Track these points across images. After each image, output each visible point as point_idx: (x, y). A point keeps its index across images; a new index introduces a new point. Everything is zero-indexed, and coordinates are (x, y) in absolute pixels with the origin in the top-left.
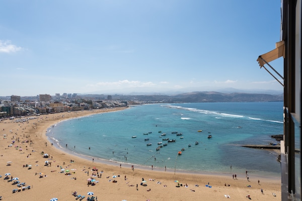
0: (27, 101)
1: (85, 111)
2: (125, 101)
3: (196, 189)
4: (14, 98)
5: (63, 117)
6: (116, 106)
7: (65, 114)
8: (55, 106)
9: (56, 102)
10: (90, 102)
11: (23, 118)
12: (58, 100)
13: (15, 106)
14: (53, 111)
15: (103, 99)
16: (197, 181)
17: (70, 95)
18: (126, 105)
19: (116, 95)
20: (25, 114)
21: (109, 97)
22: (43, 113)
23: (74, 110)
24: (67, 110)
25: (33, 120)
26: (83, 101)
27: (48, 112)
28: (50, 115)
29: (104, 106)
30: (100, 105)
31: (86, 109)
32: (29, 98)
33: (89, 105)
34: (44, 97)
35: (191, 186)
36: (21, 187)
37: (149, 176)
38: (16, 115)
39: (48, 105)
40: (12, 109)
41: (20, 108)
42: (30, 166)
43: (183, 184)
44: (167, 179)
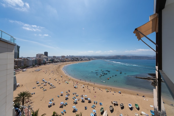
0: (58, 58)
1: (76, 62)
2: (89, 58)
3: (114, 93)
4: (54, 57)
5: (68, 64)
6: (86, 60)
7: (69, 62)
8: (66, 60)
9: (67, 58)
10: (77, 59)
11: (56, 63)
12: (67, 57)
13: (54, 59)
14: (65, 61)
15: (82, 57)
16: (115, 90)
17: (71, 56)
18: (90, 60)
19: (86, 56)
20: (57, 62)
21: (84, 57)
22: (62, 62)
23: (72, 61)
24: (70, 61)
25: (59, 64)
26: (75, 58)
27: (64, 61)
28: (64, 62)
29: (82, 60)
30: (81, 60)
31: (76, 61)
32: (59, 57)
33: (77, 60)
34: (63, 57)
35: (112, 92)
36: (52, 87)
37: (96, 87)
38: (54, 62)
39: (64, 59)
40: (53, 60)
41: (56, 60)
42: (56, 80)
43: (109, 91)
44: (103, 88)
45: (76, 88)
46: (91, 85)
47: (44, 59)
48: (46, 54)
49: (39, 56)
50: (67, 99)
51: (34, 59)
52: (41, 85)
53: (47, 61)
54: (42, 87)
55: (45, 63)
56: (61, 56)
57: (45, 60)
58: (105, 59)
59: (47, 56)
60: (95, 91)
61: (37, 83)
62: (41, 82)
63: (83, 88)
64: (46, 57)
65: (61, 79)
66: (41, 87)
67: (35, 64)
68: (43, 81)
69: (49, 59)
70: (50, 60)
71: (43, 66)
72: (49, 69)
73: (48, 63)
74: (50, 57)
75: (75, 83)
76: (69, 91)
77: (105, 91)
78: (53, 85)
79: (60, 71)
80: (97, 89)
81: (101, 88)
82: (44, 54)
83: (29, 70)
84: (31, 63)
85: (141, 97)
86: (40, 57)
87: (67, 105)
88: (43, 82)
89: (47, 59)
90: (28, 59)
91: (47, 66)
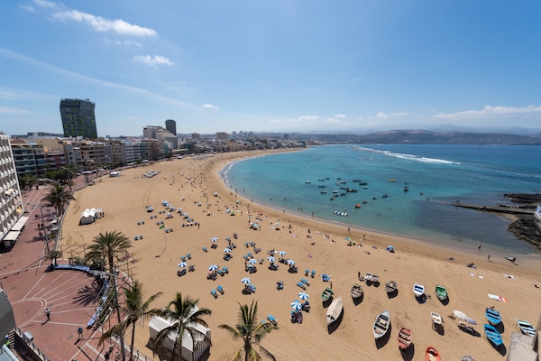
0: (206, 138)
1: (260, 151)
2: (303, 141)
3: (373, 252)
4: (195, 136)
5: (237, 156)
6: (292, 146)
7: (240, 152)
8: (231, 144)
9: (232, 141)
10: (265, 142)
11: (201, 156)
12: (234, 138)
13: (195, 143)
14: (228, 150)
15: (279, 138)
16: (375, 242)
17: (245, 133)
18: (304, 145)
19: (294, 134)
20: (203, 151)
21: (286, 136)
22: (219, 151)
23: (248, 149)
24: (241, 149)
25: (210, 157)
26: (258, 140)
27: (224, 150)
28: (226, 153)
29: (279, 146)
30: (276, 145)
31: (261, 148)
32: (209, 135)
33: (264, 145)
34: (221, 135)
35: (367, 247)
36: (189, 222)
37: (316, 228)
38: (196, 153)
39: (224, 143)
40: (192, 147)
41: (199, 145)
42: (200, 203)
43: (357, 243)
44: (337, 234)
45: (255, 229)
46: (302, 224)
47: (166, 142)
48: (171, 125)
49: (151, 132)
50: (228, 257)
51: (138, 142)
52: (159, 216)
53: (176, 148)
54: (160, 221)
55: (169, 156)
56: (214, 133)
57: (170, 145)
58: (356, 143)
59: (175, 133)
60: (312, 241)
61: (149, 211)
62: (158, 209)
63: (277, 229)
64: (172, 135)
65: (213, 200)
66: (158, 220)
67: (144, 158)
68: (165, 205)
69: (180, 142)
70: (184, 146)
71: (164, 163)
72: (181, 173)
73: (177, 153)
74: (183, 137)
75: (256, 215)
76: (236, 237)
77: (343, 242)
78: (190, 218)
79: (210, 177)
80: (317, 236)
81: (330, 233)
82: (164, 127)
83: (128, 173)
84: (129, 155)
85: (461, 266)
86: (154, 137)
87: (227, 273)
88: (164, 209)
89: (174, 141)
90: (122, 141)
91: (175, 162)
